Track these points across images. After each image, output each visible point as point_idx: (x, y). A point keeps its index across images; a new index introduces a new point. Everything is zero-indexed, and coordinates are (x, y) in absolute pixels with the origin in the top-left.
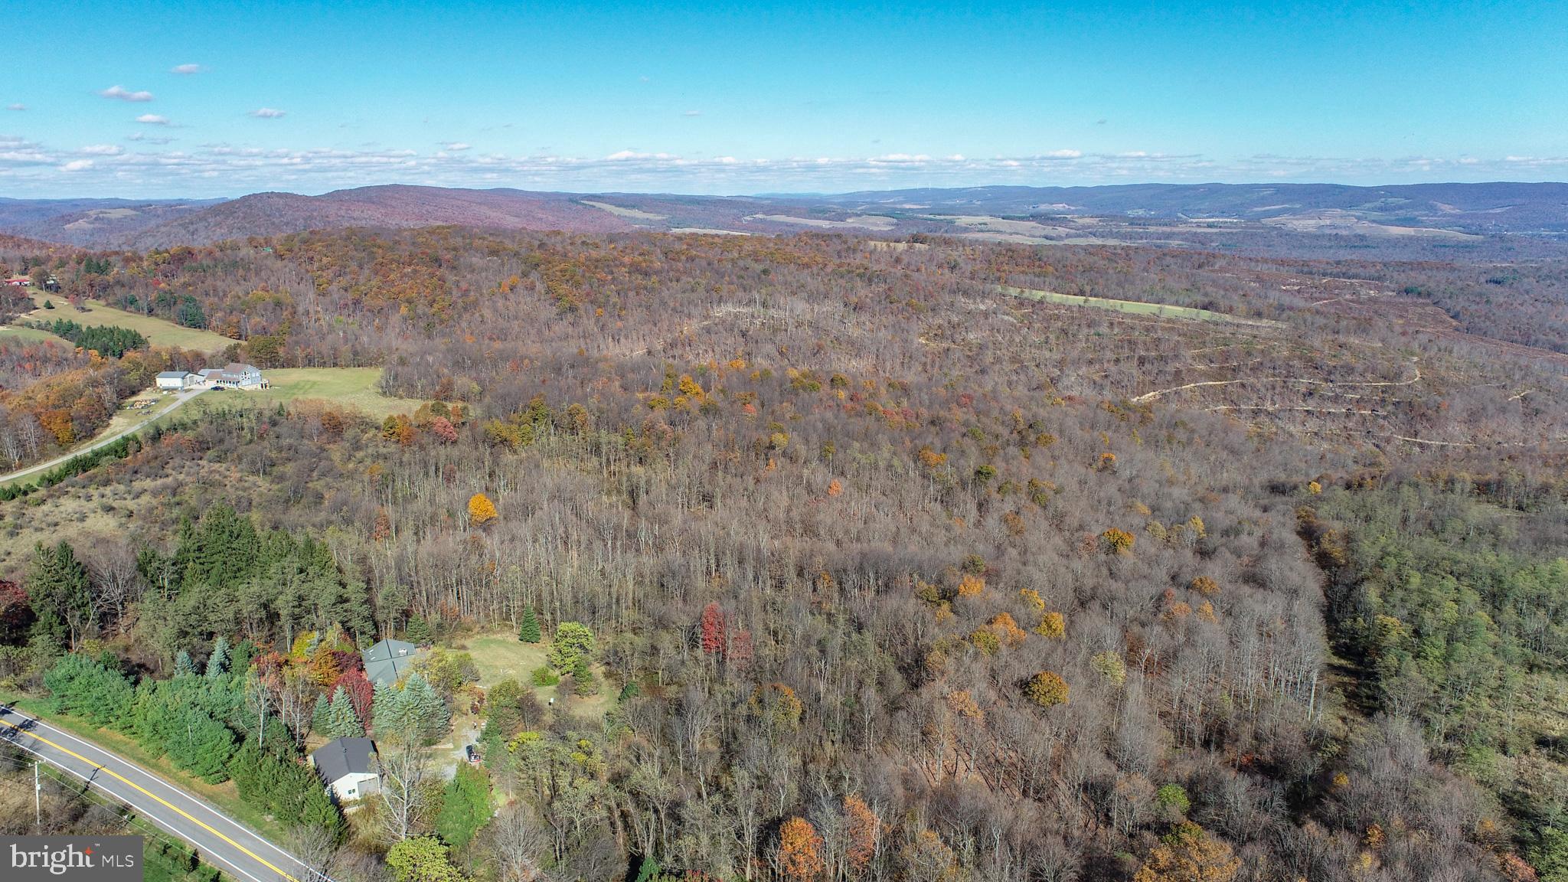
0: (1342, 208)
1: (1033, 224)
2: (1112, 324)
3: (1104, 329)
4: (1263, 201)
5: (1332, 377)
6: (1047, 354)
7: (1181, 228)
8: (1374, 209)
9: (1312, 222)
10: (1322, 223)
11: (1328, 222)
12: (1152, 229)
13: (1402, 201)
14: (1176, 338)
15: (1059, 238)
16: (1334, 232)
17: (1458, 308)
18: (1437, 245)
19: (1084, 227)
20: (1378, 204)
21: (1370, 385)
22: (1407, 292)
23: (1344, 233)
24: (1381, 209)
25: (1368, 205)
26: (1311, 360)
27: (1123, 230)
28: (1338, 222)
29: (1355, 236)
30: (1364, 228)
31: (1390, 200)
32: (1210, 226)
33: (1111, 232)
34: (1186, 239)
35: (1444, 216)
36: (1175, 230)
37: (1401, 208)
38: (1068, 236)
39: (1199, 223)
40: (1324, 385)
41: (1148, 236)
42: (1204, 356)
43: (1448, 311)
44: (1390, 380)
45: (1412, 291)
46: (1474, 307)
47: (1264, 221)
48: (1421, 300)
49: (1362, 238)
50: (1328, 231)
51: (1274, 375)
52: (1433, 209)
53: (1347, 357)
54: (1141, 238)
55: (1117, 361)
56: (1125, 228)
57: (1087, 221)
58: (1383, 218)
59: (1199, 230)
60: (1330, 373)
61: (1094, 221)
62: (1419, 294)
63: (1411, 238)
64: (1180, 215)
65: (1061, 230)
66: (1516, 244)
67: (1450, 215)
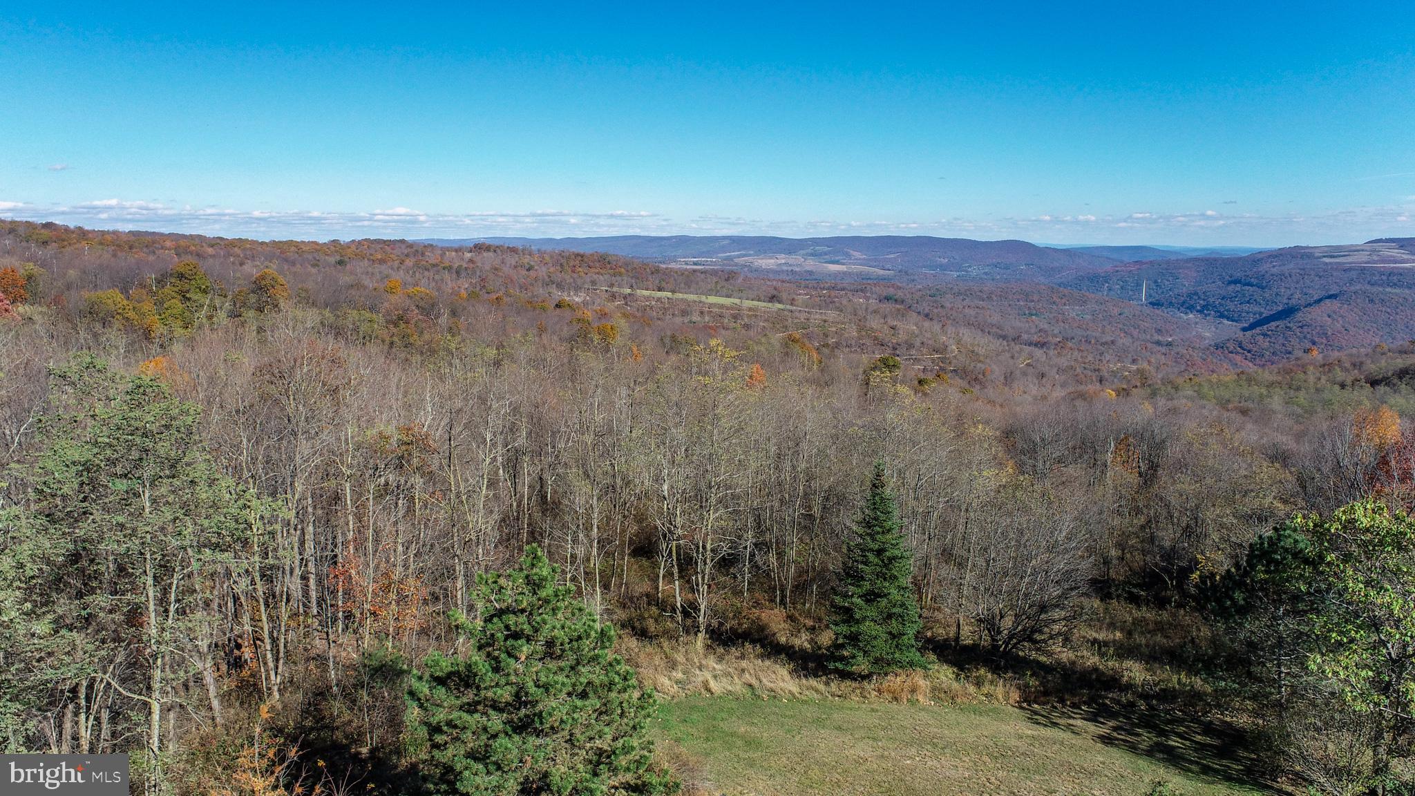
0: (785, 253)
2: (702, 313)
3: (696, 318)
5: (897, 352)
8: (806, 255)
9: (772, 261)
10: (779, 262)
11: (783, 262)
13: (826, 249)
14: (762, 324)
17: (927, 311)
20: (809, 251)
22: (888, 299)
24: (812, 255)
25: (802, 252)
26: (876, 339)
28: (791, 262)
35: (857, 259)
37: (826, 254)
45: (891, 299)
46: (935, 311)
48: (898, 306)
52: (848, 255)
58: (817, 260)
62: (896, 300)
63: (844, 273)
66: (916, 277)
67: (860, 259)
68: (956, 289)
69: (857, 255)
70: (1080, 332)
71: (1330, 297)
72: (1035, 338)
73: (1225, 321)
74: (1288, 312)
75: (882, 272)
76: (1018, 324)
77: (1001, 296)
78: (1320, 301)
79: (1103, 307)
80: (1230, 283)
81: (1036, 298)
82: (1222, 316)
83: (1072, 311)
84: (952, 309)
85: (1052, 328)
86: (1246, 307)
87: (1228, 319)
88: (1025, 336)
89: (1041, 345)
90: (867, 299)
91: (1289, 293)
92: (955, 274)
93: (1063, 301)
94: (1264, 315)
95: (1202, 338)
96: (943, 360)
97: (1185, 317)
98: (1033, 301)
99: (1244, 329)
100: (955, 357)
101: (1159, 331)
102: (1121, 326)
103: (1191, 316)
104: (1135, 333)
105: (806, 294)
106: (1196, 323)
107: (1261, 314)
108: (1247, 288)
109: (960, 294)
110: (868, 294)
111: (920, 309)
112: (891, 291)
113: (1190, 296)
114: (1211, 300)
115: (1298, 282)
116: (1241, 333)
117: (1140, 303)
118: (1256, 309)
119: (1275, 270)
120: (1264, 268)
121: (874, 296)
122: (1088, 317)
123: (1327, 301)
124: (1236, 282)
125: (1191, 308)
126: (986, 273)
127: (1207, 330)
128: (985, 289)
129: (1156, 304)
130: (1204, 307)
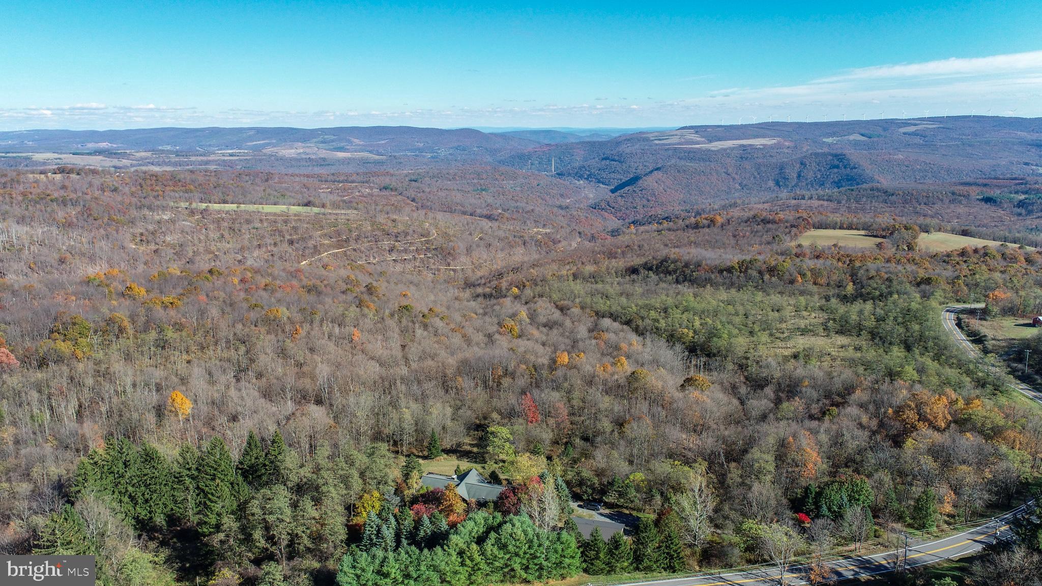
0: (302, 142)
1: (100, 158)
3: (257, 224)
4: (251, 139)
5: (399, 239)
6: (228, 246)
7: (212, 158)
8: (318, 142)
9: (293, 151)
10: (299, 151)
11: (301, 151)
12: (193, 159)
13: (333, 137)
15: (126, 167)
16: (308, 157)
17: (413, 196)
18: (365, 162)
19: (142, 159)
20: (320, 139)
21: (418, 241)
22: (386, 188)
23: (313, 157)
24: (322, 142)
25: (315, 140)
26: (384, 230)
27: (173, 160)
28: (308, 150)
29: (320, 158)
30: (323, 153)
31: (326, 137)
32: (231, 155)
33: (164, 161)
34: (219, 165)
36: (210, 158)
37: (333, 141)
38: (132, 165)
39: (223, 154)
40: (396, 243)
41: (192, 163)
42: (326, 235)
43: (408, 197)
44: (426, 237)
45: (388, 188)
46: (419, 195)
47: (264, 151)
48: (393, 193)
49: (324, 159)
50: (304, 156)
51: (369, 242)
53: (401, 227)
54: (188, 165)
55: (275, 244)
56: (174, 159)
57: (143, 154)
58: (327, 148)
59: (226, 158)
60: (397, 237)
61: (149, 154)
62: (391, 189)
63: (349, 159)
64: (198, 148)
65: (125, 162)
66: (402, 160)
67: (359, 145)
68: (431, 174)
69: (357, 141)
70: (513, 204)
71: (657, 169)
72: (485, 212)
73: (601, 185)
74: (634, 180)
75: (377, 157)
76: (473, 201)
77: (461, 177)
78: (651, 172)
79: (527, 181)
80: (603, 159)
81: (484, 176)
82: (599, 182)
83: (508, 184)
84: (429, 193)
85: (496, 201)
86: (612, 175)
87: (603, 183)
88: (478, 211)
89: (489, 217)
90: (371, 188)
91: (636, 165)
92: (429, 155)
93: (502, 177)
94: (623, 181)
95: (587, 198)
96: (427, 242)
97: (578, 183)
98: (483, 179)
99: (613, 191)
100: (435, 239)
101: (562, 196)
102: (539, 194)
103: (582, 182)
104: (547, 198)
105: (328, 188)
106: (585, 187)
107: (621, 180)
108: (613, 162)
109: (434, 177)
110: (372, 185)
111: (409, 195)
112: (387, 181)
113: (580, 168)
114: (593, 171)
115: (640, 159)
116: (611, 194)
117: (551, 174)
118: (619, 176)
119: (628, 151)
120: (622, 148)
121: (376, 186)
122: (518, 189)
123: (655, 172)
124: (606, 159)
125: (581, 177)
126: (450, 154)
127: (591, 193)
128: (451, 171)
129: (560, 174)
130: (589, 176)
